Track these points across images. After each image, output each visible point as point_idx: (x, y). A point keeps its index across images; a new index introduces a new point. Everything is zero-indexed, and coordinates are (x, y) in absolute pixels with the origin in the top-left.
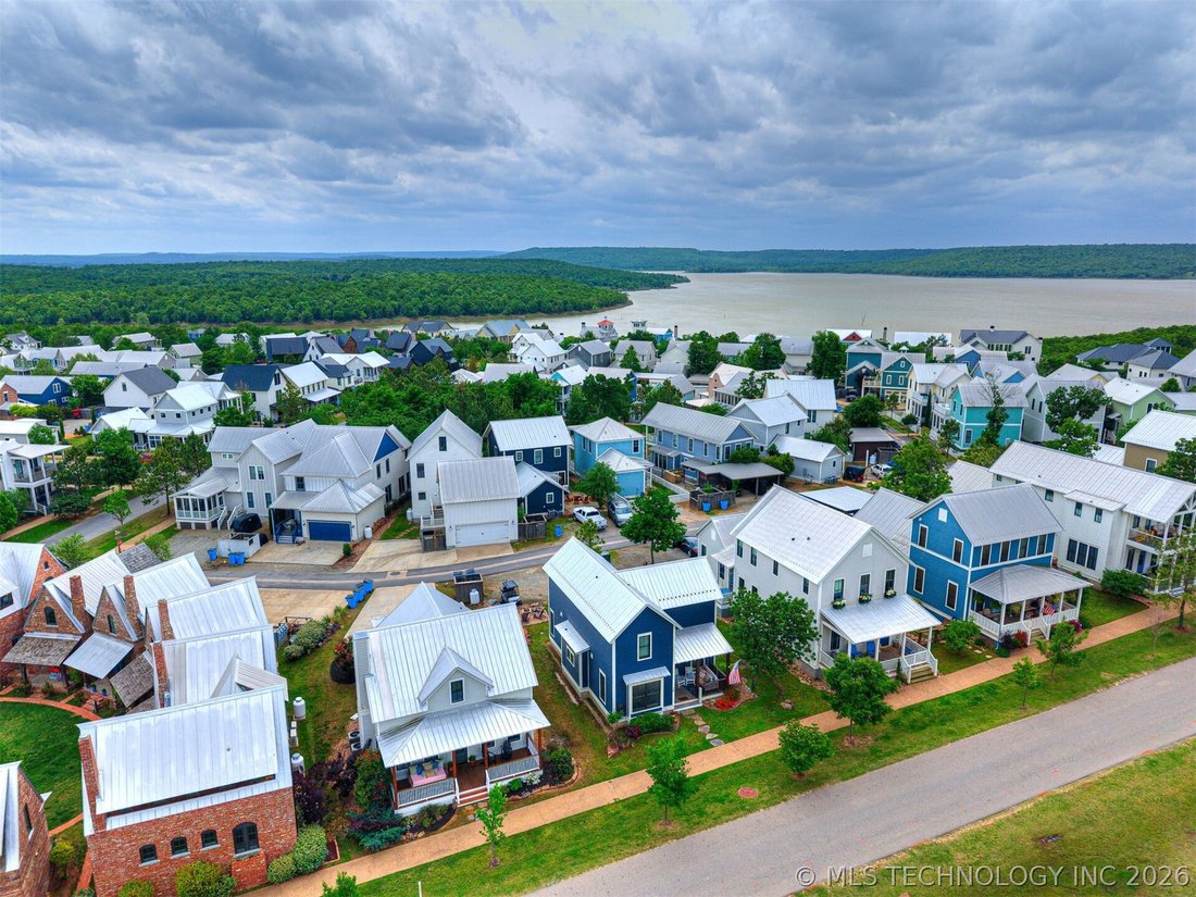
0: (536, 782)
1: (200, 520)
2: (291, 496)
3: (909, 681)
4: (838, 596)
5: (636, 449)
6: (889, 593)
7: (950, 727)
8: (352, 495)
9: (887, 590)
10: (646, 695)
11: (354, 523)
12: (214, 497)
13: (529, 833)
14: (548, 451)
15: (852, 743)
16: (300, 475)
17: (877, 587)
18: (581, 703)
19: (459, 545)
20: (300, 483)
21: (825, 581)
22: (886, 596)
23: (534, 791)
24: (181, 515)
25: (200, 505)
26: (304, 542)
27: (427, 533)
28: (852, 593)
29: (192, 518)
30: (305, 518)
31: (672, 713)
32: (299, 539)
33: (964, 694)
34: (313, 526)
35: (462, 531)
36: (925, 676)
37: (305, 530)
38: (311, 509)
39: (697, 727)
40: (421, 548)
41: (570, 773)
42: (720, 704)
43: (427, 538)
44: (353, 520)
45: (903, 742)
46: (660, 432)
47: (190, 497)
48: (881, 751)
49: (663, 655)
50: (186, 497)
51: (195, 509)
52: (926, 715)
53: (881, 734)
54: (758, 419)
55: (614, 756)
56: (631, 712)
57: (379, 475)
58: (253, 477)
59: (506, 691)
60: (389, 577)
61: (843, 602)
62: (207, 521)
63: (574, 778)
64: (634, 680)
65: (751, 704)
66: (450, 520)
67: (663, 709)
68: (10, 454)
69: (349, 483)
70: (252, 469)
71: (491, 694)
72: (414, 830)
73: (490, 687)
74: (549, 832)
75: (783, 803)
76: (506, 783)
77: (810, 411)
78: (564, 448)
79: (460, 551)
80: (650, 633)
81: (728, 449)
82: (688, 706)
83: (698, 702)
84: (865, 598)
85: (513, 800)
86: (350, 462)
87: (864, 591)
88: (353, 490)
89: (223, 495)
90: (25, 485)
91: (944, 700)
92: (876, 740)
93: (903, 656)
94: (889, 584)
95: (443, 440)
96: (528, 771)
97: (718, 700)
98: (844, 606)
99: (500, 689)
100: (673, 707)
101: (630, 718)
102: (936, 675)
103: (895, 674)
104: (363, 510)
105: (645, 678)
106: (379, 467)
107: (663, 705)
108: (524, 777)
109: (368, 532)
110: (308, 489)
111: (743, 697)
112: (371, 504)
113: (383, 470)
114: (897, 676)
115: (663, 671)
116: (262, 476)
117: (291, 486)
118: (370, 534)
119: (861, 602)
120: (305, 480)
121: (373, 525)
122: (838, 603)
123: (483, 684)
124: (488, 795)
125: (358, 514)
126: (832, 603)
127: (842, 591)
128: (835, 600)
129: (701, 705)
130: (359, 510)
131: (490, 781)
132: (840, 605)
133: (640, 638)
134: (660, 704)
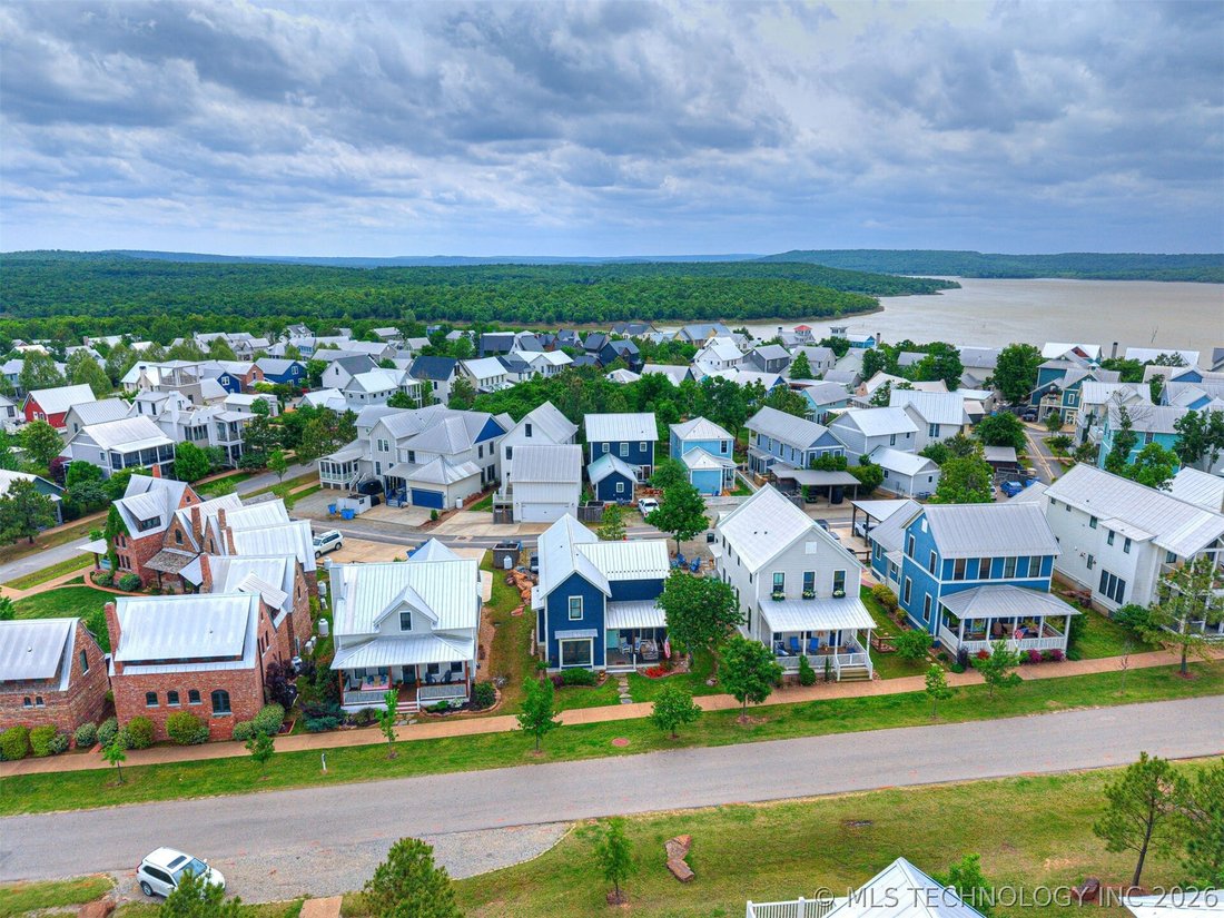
0: (458, 706)
1: (337, 482)
2: (404, 466)
3: (838, 679)
4: (778, 588)
5: (724, 450)
6: (837, 593)
7: (847, 722)
8: (448, 470)
9: (835, 590)
10: (576, 652)
11: (445, 493)
12: (349, 463)
13: (430, 740)
14: (634, 445)
15: (744, 720)
16: (413, 449)
17: (824, 585)
18: (536, 654)
19: (525, 521)
20: (411, 455)
21: (762, 571)
22: (833, 596)
23: (454, 713)
24: (324, 476)
25: (336, 469)
26: (407, 506)
27: (499, 507)
28: (794, 587)
29: (331, 479)
30: (409, 486)
31: (602, 672)
32: (405, 503)
33: (885, 698)
34: (415, 492)
35: (527, 508)
36: (863, 677)
37: (409, 496)
38: (417, 478)
39: (619, 686)
40: (492, 520)
41: (489, 704)
42: (651, 672)
43: (497, 511)
44: (444, 491)
45: (791, 727)
46: (759, 436)
47: (330, 462)
48: (764, 731)
49: (594, 618)
50: (327, 461)
51: (334, 472)
52: (833, 709)
53: (777, 718)
54: (859, 429)
56: (561, 664)
57: (481, 455)
58: (380, 449)
59: (448, 628)
60: (456, 541)
61: (781, 595)
62: (342, 483)
63: (490, 708)
64: (563, 636)
65: (680, 677)
66: (517, 498)
67: (593, 669)
68: (215, 418)
69: (448, 459)
70: (380, 442)
71: (434, 628)
72: (351, 723)
73: (435, 623)
74: (445, 743)
75: (642, 754)
76: (436, 702)
77: (932, 425)
78: (650, 443)
79: (524, 526)
80: (581, 597)
81: (812, 456)
82: (619, 669)
83: (629, 668)
84: (809, 594)
85: (435, 716)
86: (452, 441)
87: (808, 587)
88: (451, 466)
89: (358, 463)
90: (224, 443)
91: (861, 701)
92: (769, 722)
93: (836, 655)
94: (839, 584)
95: (529, 427)
96: (457, 696)
97: (651, 668)
98: (783, 598)
99: (443, 625)
100: (603, 668)
101: (560, 670)
102: (871, 678)
103: (823, 671)
104: (455, 483)
105: (576, 636)
106: (481, 449)
107: (592, 663)
108: (450, 701)
109: (459, 503)
110: (417, 462)
111: (677, 670)
112: (464, 479)
113: (486, 451)
114: (826, 674)
115: (594, 633)
116: (387, 449)
117: (405, 458)
118: (460, 505)
119: (805, 597)
120: (416, 453)
121: (465, 498)
122: (776, 595)
123: (428, 619)
124: (417, 709)
125: (449, 484)
126: (772, 594)
127: (783, 584)
128: (774, 591)
129: (634, 670)
130: (451, 481)
131: (421, 699)
132: (778, 597)
133: (570, 599)
134: (589, 663)
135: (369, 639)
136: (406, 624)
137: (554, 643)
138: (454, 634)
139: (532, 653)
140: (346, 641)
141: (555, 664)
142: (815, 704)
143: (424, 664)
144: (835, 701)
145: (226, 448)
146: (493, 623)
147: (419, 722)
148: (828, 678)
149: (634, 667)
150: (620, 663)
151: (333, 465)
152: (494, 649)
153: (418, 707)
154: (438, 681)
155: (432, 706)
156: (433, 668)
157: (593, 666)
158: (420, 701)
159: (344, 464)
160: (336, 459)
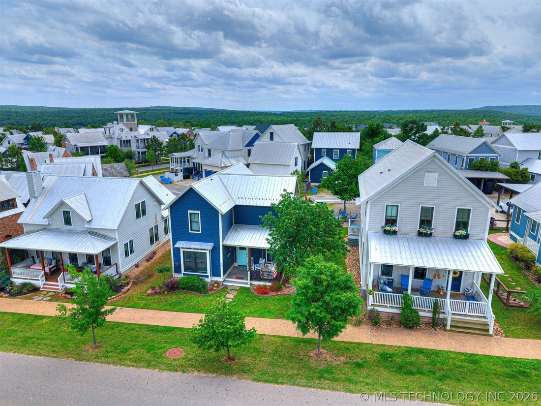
1: (177, 168)
2: (205, 157)
3: (448, 327)
4: (391, 221)
7: (446, 386)
9: (456, 230)
10: (194, 261)
12: (184, 158)
14: (343, 151)
15: (319, 355)
16: (209, 148)
17: (444, 223)
21: (373, 201)
22: (454, 235)
24: (172, 165)
25: (177, 160)
28: (409, 222)
29: (174, 167)
32: (201, 178)
33: (508, 362)
36: (482, 330)
37: (204, 174)
38: (207, 164)
45: (367, 376)
48: (332, 374)
50: (173, 156)
52: (433, 363)
53: (358, 360)
56: (183, 271)
57: (249, 155)
58: (199, 151)
59: (97, 227)
61: (394, 228)
67: (211, 279)
68: (135, 137)
69: (226, 153)
70: (199, 146)
71: (87, 226)
72: (6, 292)
73: (89, 223)
78: (353, 150)
80: (199, 212)
81: (471, 160)
83: (247, 284)
84: (425, 231)
86: (230, 143)
87: (426, 222)
88: (226, 157)
89: (189, 159)
90: (138, 150)
91: (473, 360)
93: (448, 300)
94: (462, 224)
95: (272, 134)
97: (259, 286)
98: (395, 233)
99: (95, 225)
100: (220, 279)
101: (182, 276)
102: (491, 332)
103: (430, 315)
106: (249, 151)
107: (209, 274)
110: (211, 155)
111: (286, 291)
114: (433, 318)
115: (209, 246)
116: (202, 150)
117: (207, 155)
119: (420, 234)
120: (211, 150)
122: (387, 228)
124: (59, 289)
125: (222, 167)
126: (383, 227)
127: (397, 217)
128: (386, 224)
129: (249, 286)
130: (223, 165)
131: (66, 281)
132: (389, 231)
133: (190, 213)
134: (207, 273)
135: (43, 230)
136: (68, 221)
137: (176, 251)
138: (102, 232)
140: (28, 229)
141: (178, 270)
142: (410, 351)
144: (436, 353)
145: (139, 153)
147: (50, 300)
148: (436, 324)
149: (247, 283)
150: (238, 278)
151: (175, 158)
155: (70, 289)
157: (209, 276)
158: (64, 283)
159: (181, 158)
160: (177, 155)
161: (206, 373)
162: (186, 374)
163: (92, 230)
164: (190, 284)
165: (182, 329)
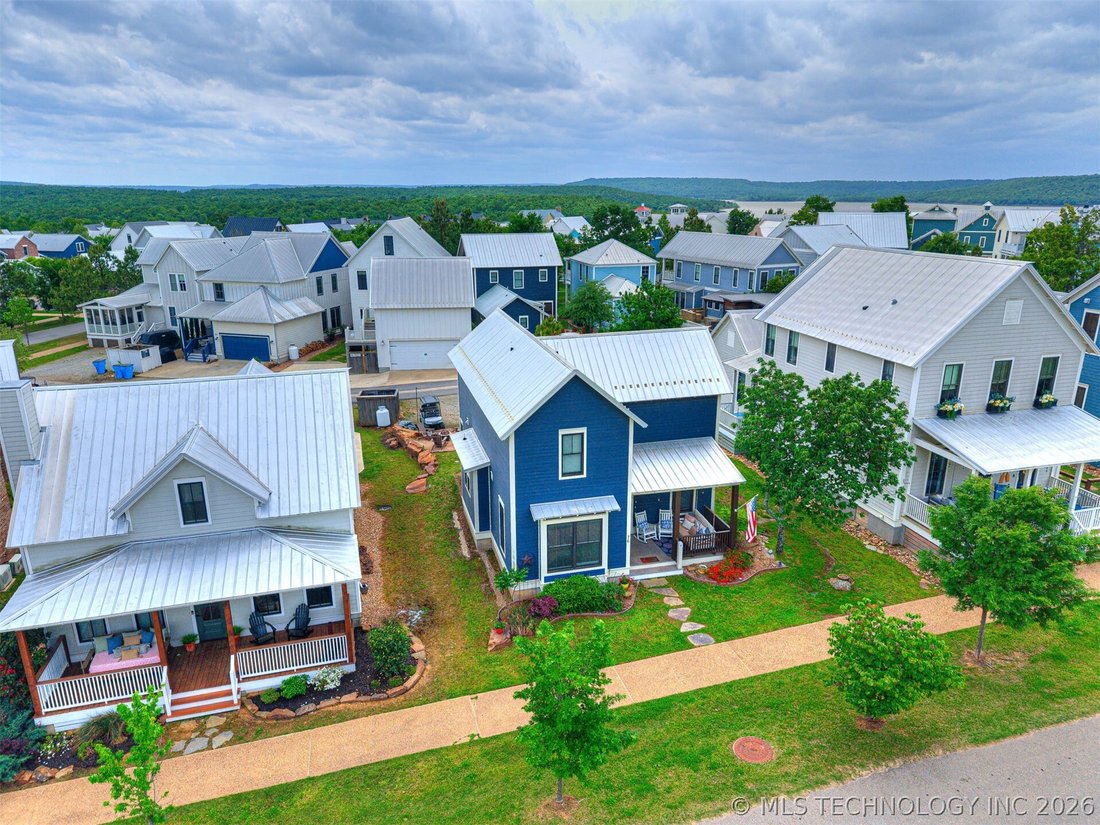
0: (331, 686)
1: (112, 337)
2: (209, 304)
4: (950, 395)
5: (645, 277)
6: (1045, 399)
8: (274, 306)
9: (1039, 394)
10: (574, 545)
11: (272, 338)
12: (130, 310)
13: (268, 793)
14: (531, 272)
16: (218, 280)
17: (1022, 387)
18: (474, 556)
19: (395, 368)
20: (219, 289)
22: (1038, 405)
23: (323, 704)
24: (92, 330)
25: (110, 320)
26: (216, 360)
27: (355, 348)
28: (975, 392)
29: (104, 334)
30: (217, 330)
31: (624, 580)
32: (212, 357)
34: (226, 339)
35: (398, 349)
37: (219, 346)
38: (226, 320)
39: (668, 608)
40: (348, 371)
41: (404, 675)
42: (715, 573)
43: (353, 355)
44: (269, 333)
46: (679, 264)
47: (99, 308)
48: (1052, 685)
49: (608, 475)
50: (95, 307)
51: (107, 323)
53: (1042, 649)
54: (810, 248)
55: (498, 648)
56: (544, 572)
57: (320, 291)
58: (174, 288)
59: (295, 512)
61: (957, 406)
62: (120, 337)
63: (408, 684)
64: (547, 514)
65: (774, 578)
66: (381, 335)
67: (609, 575)
69: (273, 290)
70: (172, 277)
71: (261, 515)
72: (57, 762)
73: (264, 504)
75: (833, 784)
76: (276, 682)
78: (551, 269)
79: (393, 374)
80: (584, 430)
81: (764, 276)
82: (656, 572)
83: (675, 567)
84: (998, 403)
85: (276, 718)
86: (277, 266)
87: (999, 388)
88: (278, 300)
89: (143, 310)
94: (1046, 384)
95: (389, 241)
96: (324, 663)
97: (713, 566)
98: (959, 413)
99: (283, 507)
100: (625, 571)
101: (544, 583)
104: (285, 322)
105: (575, 510)
106: (319, 281)
107: (606, 565)
108: (312, 674)
109: (294, 352)
110: (228, 298)
111: (759, 564)
112: (300, 318)
113: (327, 286)
116: (183, 287)
117: (210, 295)
118: (294, 355)
119: (991, 409)
120: (225, 286)
121: (303, 346)
122: (946, 407)
123: (246, 496)
124: (231, 703)
125: (276, 325)
126: (937, 407)
127: (957, 386)
128: (942, 400)
129: (680, 572)
130: (279, 321)
131: (241, 677)
132: (951, 412)
133: (563, 436)
134: (600, 564)
135: (103, 551)
136: (194, 509)
138: (311, 524)
139: (465, 552)
140: (45, 559)
143: (242, 600)
146: (377, 507)
147: (238, 739)
150: (646, 561)
151: (103, 311)
152: (388, 552)
153: (235, 698)
154: (280, 628)
155: (269, 692)
156: (267, 604)
157: (606, 570)
158: (239, 681)
159: (121, 311)
160: (113, 303)
161: (878, 764)
162: (849, 782)
163: (275, 524)
164: (588, 597)
165: (685, 698)
